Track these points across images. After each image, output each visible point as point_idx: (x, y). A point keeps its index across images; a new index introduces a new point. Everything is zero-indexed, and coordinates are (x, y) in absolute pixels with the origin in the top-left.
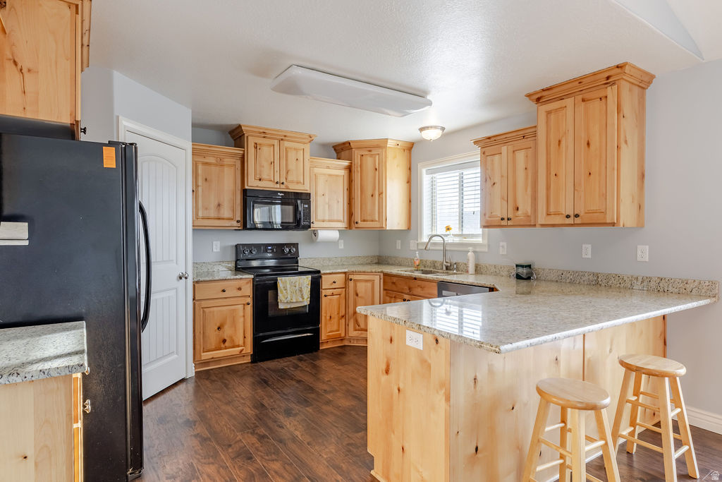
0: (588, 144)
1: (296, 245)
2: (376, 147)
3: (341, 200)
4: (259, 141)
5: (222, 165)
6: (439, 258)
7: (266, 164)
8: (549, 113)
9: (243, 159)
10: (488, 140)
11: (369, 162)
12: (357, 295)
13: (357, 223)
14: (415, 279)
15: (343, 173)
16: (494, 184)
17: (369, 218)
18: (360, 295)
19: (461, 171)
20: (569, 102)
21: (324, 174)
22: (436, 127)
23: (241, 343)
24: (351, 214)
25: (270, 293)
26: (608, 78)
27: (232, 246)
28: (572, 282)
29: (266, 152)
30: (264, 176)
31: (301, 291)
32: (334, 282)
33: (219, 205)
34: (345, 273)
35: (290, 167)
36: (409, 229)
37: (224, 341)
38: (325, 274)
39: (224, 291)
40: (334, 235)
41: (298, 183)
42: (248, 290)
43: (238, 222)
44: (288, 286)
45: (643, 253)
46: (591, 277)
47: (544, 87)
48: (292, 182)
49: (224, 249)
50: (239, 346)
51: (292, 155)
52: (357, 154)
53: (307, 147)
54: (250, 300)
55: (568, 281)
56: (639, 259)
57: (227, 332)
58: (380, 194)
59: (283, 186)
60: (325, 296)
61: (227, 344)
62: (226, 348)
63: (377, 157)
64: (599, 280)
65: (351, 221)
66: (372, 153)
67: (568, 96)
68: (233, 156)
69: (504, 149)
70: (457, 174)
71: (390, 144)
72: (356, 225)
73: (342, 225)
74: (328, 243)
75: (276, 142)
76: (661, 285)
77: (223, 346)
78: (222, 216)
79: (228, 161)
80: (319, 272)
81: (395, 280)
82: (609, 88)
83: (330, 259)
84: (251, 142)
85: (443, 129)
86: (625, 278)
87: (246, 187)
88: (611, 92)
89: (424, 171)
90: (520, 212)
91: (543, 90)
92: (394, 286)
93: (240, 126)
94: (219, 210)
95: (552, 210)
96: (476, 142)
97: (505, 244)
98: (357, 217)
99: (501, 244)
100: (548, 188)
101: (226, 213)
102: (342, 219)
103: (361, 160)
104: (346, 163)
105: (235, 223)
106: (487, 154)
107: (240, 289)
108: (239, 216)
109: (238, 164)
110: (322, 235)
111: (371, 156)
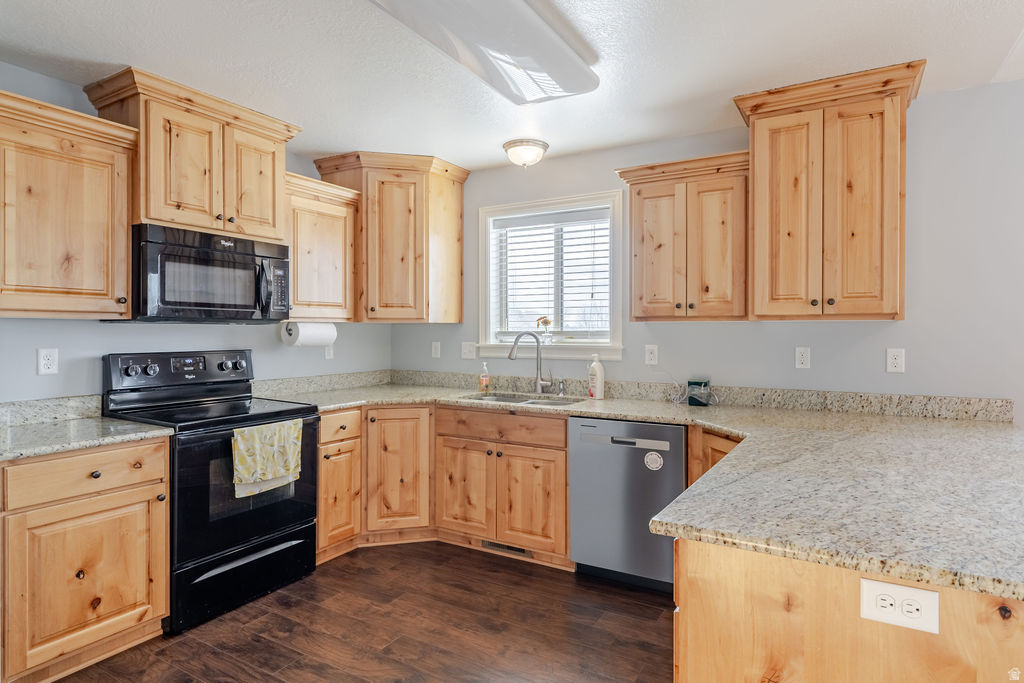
0: (850, 186)
1: (245, 354)
2: (407, 170)
3: (340, 265)
4: (177, 116)
5: (78, 161)
6: (527, 372)
7: (192, 174)
8: (775, 133)
9: (133, 152)
10: (650, 172)
11: (396, 197)
12: (386, 449)
13: (373, 310)
14: (512, 413)
15: (343, 212)
16: (660, 246)
17: (395, 301)
18: (389, 448)
19: (559, 226)
20: (814, 117)
21: (311, 212)
22: (533, 142)
23: (141, 596)
24: (358, 293)
25: (214, 465)
26: (886, 83)
27: (94, 359)
28: (781, 408)
29: (191, 146)
30: (189, 199)
31: (283, 453)
32: (343, 428)
33: (68, 258)
34: (359, 408)
35: (246, 187)
36: (461, 321)
37: (96, 602)
38: (325, 412)
39: (95, 475)
40: (329, 333)
41: (262, 222)
42: (159, 466)
43: (119, 301)
44: (257, 446)
45: (898, 360)
46: (814, 399)
47: (772, 87)
48: (251, 219)
49: (69, 367)
50: (134, 606)
51: (250, 163)
52: (371, 179)
53: (280, 151)
54: (164, 489)
55: (774, 405)
56: (890, 369)
57: (103, 579)
58: (418, 257)
59: (230, 226)
60: (327, 457)
61: (101, 609)
62: (99, 619)
63: (412, 187)
64: (828, 402)
65: (359, 307)
66: (404, 180)
67: (810, 107)
68: (110, 141)
69: (680, 188)
70: (552, 230)
71: (435, 168)
72: (371, 314)
73: (342, 314)
74: (318, 349)
75: (215, 128)
76: (929, 407)
77: (91, 615)
78: (76, 286)
79: (90, 150)
80: (313, 409)
81: (464, 416)
82: (888, 100)
83: (310, 380)
84: (158, 115)
85: (545, 146)
86: (871, 399)
87: (144, 221)
88: (889, 105)
89: (491, 220)
90: (711, 295)
91: (770, 93)
92: (461, 426)
93: (128, 72)
94: (67, 272)
95: (782, 291)
96: (623, 174)
97: (655, 348)
98: (373, 298)
99: (648, 347)
100: (774, 256)
101: (88, 276)
102: (340, 300)
103: (381, 191)
104: (349, 194)
105: (110, 304)
106: (644, 195)
107: (138, 465)
108: (122, 287)
109: (122, 162)
110: (307, 333)
111: (400, 185)
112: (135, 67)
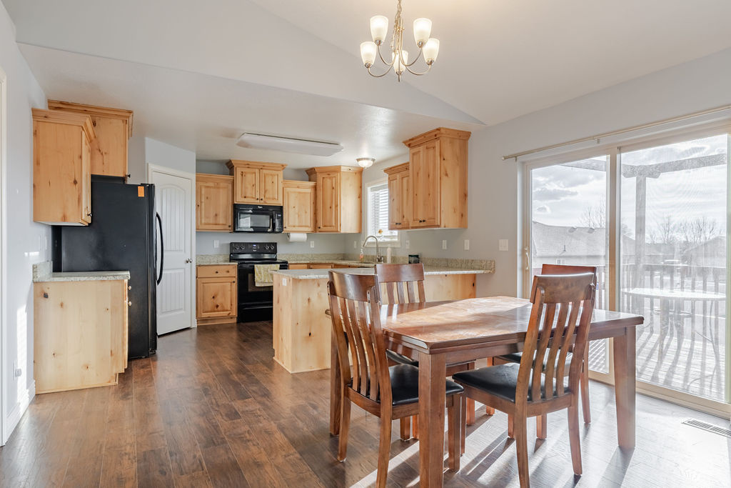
1: (275, 244)
2: (333, 171)
3: (309, 211)
4: (244, 170)
5: (219, 188)
7: (249, 187)
8: (414, 154)
9: (233, 184)
10: (391, 170)
11: (328, 182)
13: (320, 228)
15: (310, 191)
16: (394, 200)
17: (328, 224)
20: (421, 148)
21: (295, 192)
22: (367, 159)
23: (229, 308)
24: (316, 221)
25: (250, 275)
26: (436, 135)
27: (227, 244)
29: (249, 177)
30: (248, 195)
33: (216, 215)
34: (307, 264)
35: (267, 188)
36: (360, 232)
37: (217, 306)
38: (291, 264)
39: (217, 272)
40: (304, 236)
41: (274, 199)
42: (234, 273)
43: (230, 226)
44: (262, 271)
45: (467, 245)
47: (411, 138)
48: (269, 198)
49: (222, 246)
50: (227, 311)
51: (269, 180)
52: (320, 177)
53: (281, 173)
54: (235, 280)
56: (466, 248)
57: (219, 300)
58: (336, 206)
59: (262, 202)
61: (219, 308)
62: (218, 311)
63: (334, 179)
65: (316, 227)
66: (331, 176)
67: (419, 145)
68: (226, 181)
69: (398, 176)
71: (343, 169)
72: (320, 230)
73: (309, 230)
74: (300, 243)
75: (257, 170)
77: (216, 309)
78: (218, 223)
79: (222, 185)
80: (286, 262)
82: (436, 142)
83: (303, 256)
84: (238, 171)
85: (373, 160)
86: (459, 261)
87: (235, 203)
88: (437, 144)
89: (369, 189)
90: (404, 220)
93: (230, 161)
94: (216, 219)
96: (385, 171)
98: (320, 224)
101: (221, 220)
102: (309, 225)
103: (323, 181)
104: (313, 184)
105: (227, 227)
106: (391, 179)
107: (228, 272)
108: (230, 222)
109: (230, 186)
110: (293, 236)
111: (330, 178)
112: (232, 159)
